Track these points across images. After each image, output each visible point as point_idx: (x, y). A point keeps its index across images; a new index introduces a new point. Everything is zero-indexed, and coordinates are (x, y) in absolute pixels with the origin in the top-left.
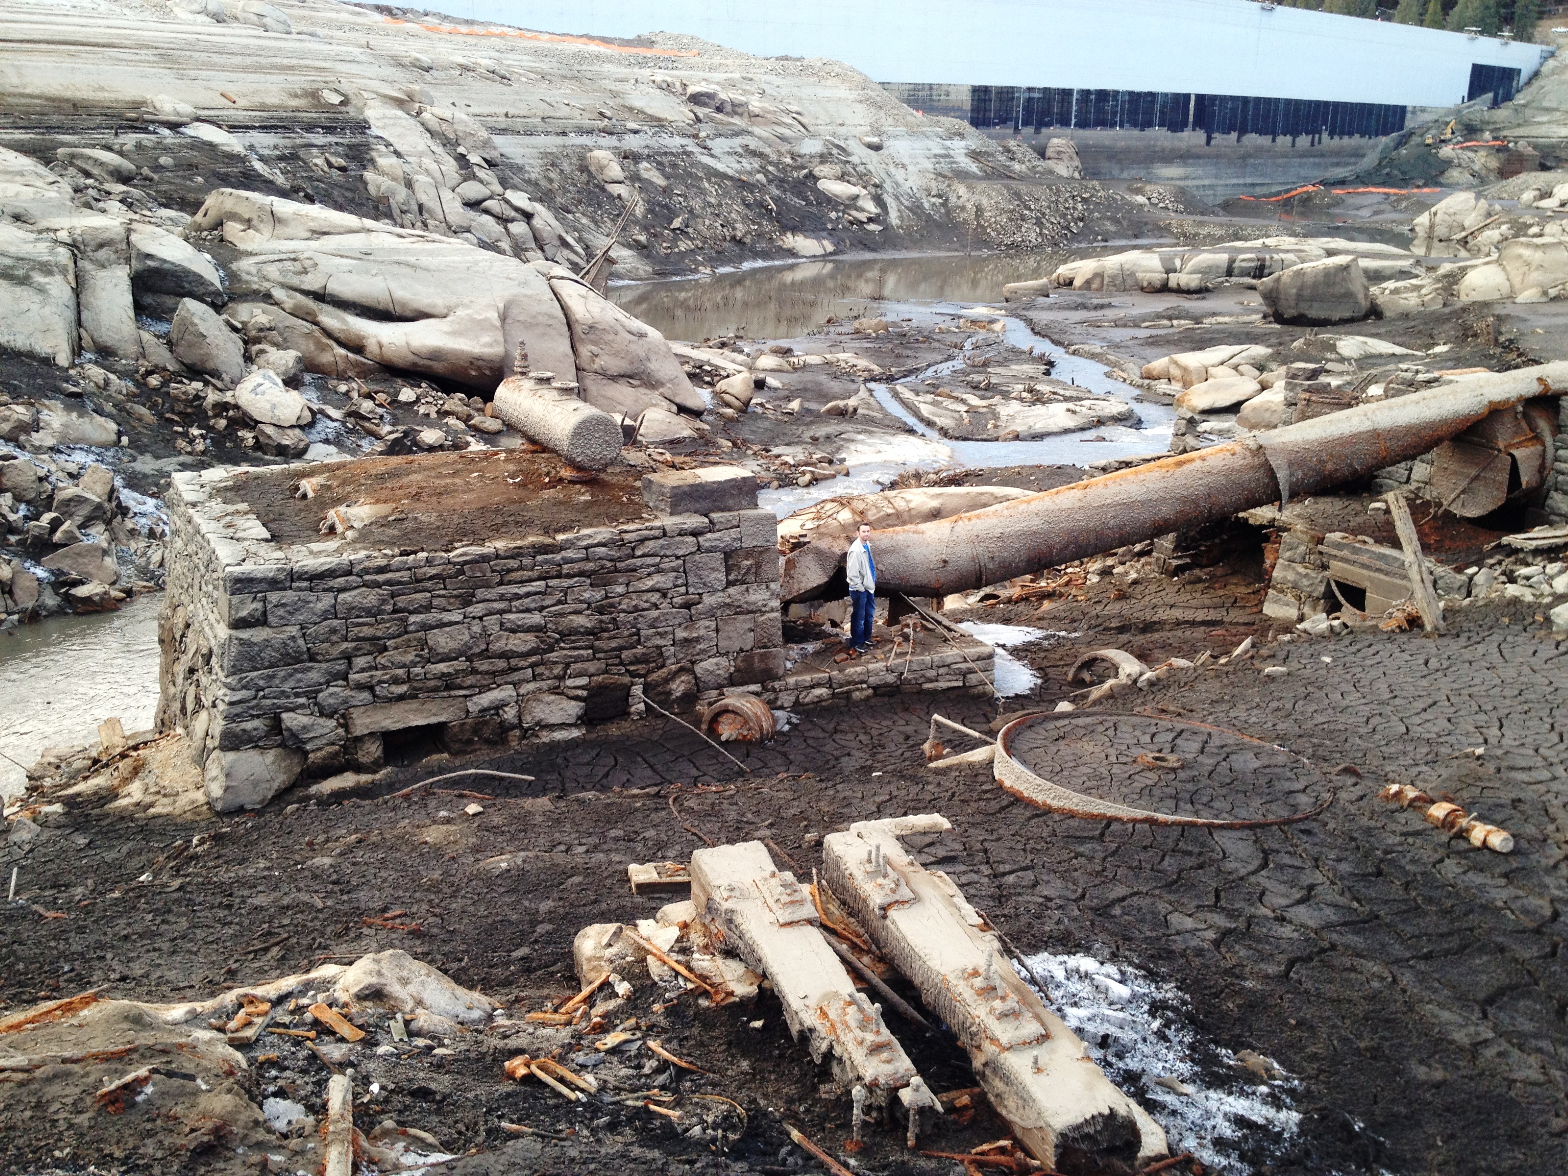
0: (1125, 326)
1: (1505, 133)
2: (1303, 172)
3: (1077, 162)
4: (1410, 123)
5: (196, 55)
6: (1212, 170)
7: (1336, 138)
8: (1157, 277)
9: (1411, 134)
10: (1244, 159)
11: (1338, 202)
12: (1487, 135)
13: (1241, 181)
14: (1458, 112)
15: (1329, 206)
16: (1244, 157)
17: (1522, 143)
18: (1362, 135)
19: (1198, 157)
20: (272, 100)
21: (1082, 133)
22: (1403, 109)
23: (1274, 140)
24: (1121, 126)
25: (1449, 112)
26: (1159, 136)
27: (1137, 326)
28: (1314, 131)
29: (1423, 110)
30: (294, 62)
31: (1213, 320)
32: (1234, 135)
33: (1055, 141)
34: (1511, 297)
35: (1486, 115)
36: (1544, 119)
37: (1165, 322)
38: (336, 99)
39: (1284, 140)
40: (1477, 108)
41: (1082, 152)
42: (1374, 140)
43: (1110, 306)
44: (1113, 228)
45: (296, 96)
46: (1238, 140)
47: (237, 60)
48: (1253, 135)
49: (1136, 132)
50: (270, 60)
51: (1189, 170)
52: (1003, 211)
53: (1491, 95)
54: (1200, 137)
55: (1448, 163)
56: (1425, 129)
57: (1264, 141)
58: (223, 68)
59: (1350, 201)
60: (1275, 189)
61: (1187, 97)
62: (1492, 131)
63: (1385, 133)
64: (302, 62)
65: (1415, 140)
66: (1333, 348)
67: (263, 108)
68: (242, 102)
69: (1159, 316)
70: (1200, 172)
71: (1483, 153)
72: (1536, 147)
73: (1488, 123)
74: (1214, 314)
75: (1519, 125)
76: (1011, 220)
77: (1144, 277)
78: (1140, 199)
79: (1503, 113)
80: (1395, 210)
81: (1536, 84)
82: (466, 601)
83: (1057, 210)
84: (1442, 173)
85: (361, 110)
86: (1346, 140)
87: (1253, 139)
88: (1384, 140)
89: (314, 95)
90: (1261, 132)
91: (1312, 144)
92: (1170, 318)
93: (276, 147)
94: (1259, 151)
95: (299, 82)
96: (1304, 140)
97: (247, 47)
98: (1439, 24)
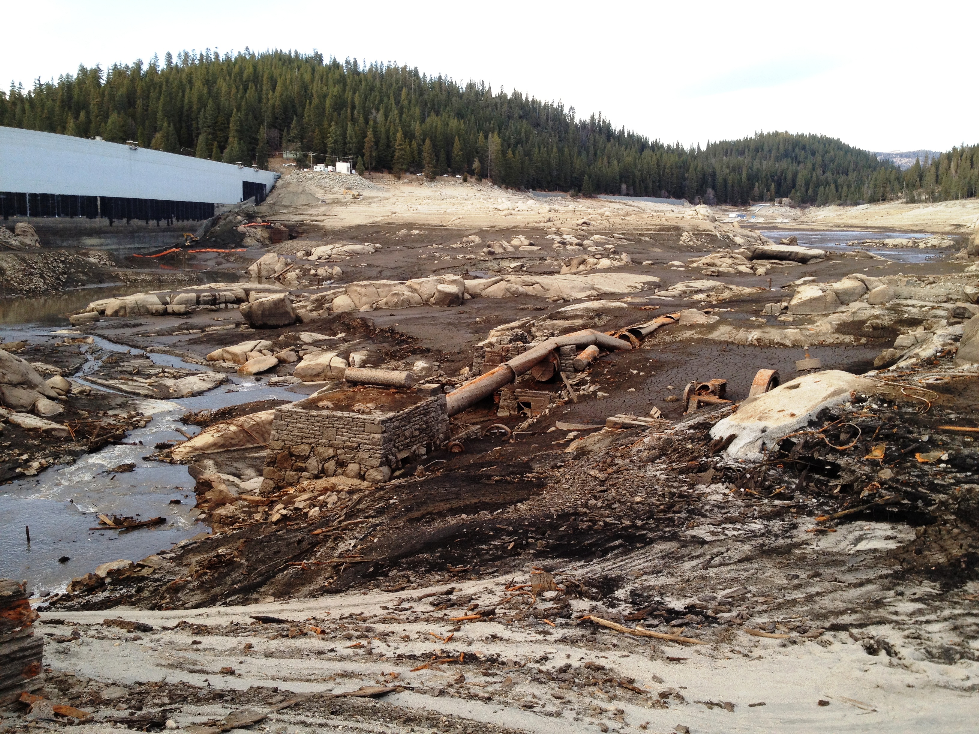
0: (163, 335)
1: (268, 218)
2: (167, 240)
3: (36, 237)
4: (217, 212)
6: (115, 240)
7: (180, 222)
8: (161, 307)
9: (218, 218)
10: (132, 234)
11: (192, 258)
12: (259, 220)
13: (132, 246)
14: (240, 206)
15: (189, 259)
16: (133, 232)
17: (277, 223)
18: (194, 220)
19: (105, 232)
21: (35, 219)
22: (212, 205)
23: (147, 223)
24: (59, 216)
25: (236, 206)
26: (81, 220)
27: (170, 334)
28: (168, 217)
29: (223, 205)
31: (211, 329)
32: (125, 220)
33: (20, 224)
34: (356, 309)
35: (256, 209)
36: (285, 211)
37: (186, 331)
39: (152, 223)
40: (248, 204)
41: (39, 230)
42: (199, 223)
43: (141, 325)
44: (85, 278)
46: (128, 223)
48: (136, 220)
49: (68, 219)
51: (103, 241)
52: (19, 271)
53: (254, 198)
54: (105, 222)
55: (243, 235)
56: (225, 216)
57: (141, 223)
59: (199, 256)
60: (152, 250)
61: (95, 198)
62: (261, 217)
63: (206, 218)
65: (222, 222)
66: (299, 339)
69: (180, 328)
70: (108, 241)
71: (259, 229)
72: (285, 226)
73: (258, 213)
74: (210, 326)
75: (274, 214)
76: (25, 276)
77: (153, 308)
78: (92, 260)
79: (263, 208)
80: (228, 261)
81: (275, 193)
82: (409, 423)
83: (49, 268)
84: (242, 240)
86: (185, 221)
87: (136, 222)
88: (205, 222)
90: (139, 219)
91: (168, 225)
92: (188, 329)
94: (140, 229)
96: (163, 223)
98: (219, 159)
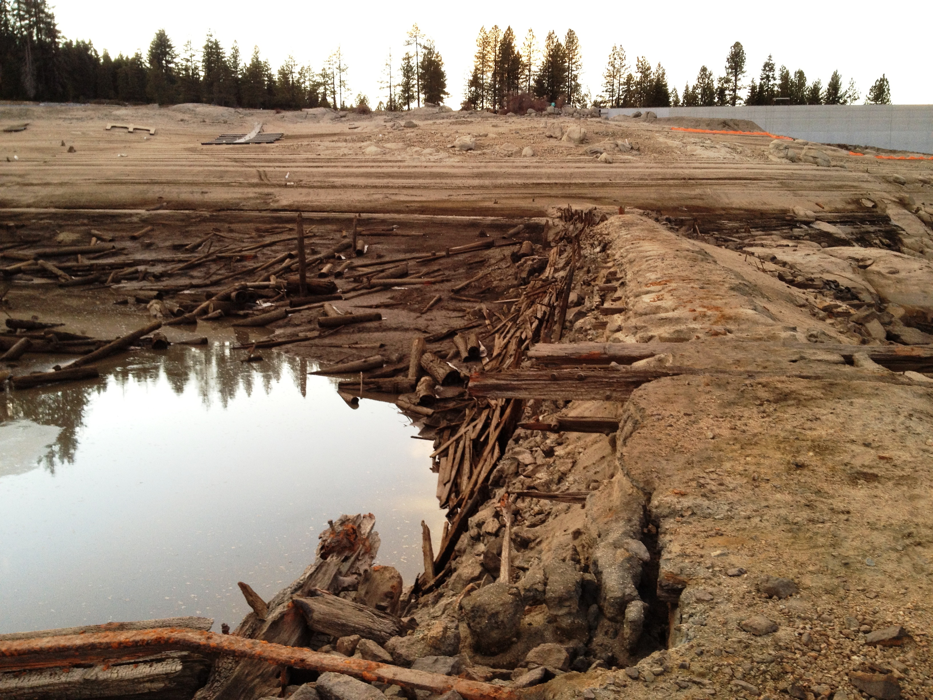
5: (795, 182)
20: (840, 206)
30: (840, 183)
38: (870, 204)
45: (849, 203)
47: (813, 183)
50: (828, 183)
58: (811, 189)
64: (843, 183)
67: (837, 211)
68: (827, 208)
85: (884, 210)
89: (857, 202)
93: (852, 234)
95: (849, 194)
97: (815, 176)
